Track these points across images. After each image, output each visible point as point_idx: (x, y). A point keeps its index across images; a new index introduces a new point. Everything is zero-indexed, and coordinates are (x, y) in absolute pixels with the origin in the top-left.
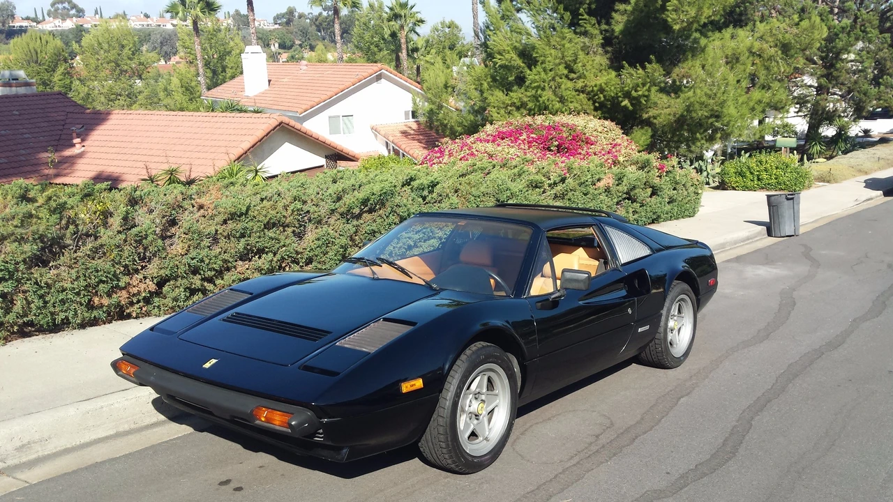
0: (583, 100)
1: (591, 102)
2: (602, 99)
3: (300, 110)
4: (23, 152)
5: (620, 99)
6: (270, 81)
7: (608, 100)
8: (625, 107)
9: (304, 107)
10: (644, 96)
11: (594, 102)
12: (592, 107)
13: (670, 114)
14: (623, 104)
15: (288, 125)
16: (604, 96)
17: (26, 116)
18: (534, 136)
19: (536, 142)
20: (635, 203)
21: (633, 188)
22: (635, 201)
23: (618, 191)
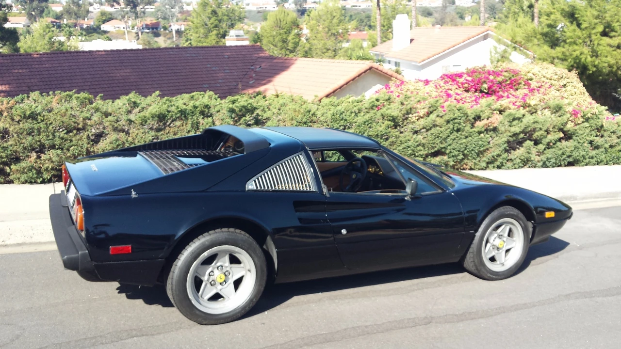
3: (419, 61)
4: (220, 81)
6: (412, 40)
9: (422, 58)
15: (377, 69)
17: (232, 59)
18: (470, 79)
19: (469, 84)
20: (541, 145)
21: (534, 130)
22: (541, 143)
23: (510, 131)
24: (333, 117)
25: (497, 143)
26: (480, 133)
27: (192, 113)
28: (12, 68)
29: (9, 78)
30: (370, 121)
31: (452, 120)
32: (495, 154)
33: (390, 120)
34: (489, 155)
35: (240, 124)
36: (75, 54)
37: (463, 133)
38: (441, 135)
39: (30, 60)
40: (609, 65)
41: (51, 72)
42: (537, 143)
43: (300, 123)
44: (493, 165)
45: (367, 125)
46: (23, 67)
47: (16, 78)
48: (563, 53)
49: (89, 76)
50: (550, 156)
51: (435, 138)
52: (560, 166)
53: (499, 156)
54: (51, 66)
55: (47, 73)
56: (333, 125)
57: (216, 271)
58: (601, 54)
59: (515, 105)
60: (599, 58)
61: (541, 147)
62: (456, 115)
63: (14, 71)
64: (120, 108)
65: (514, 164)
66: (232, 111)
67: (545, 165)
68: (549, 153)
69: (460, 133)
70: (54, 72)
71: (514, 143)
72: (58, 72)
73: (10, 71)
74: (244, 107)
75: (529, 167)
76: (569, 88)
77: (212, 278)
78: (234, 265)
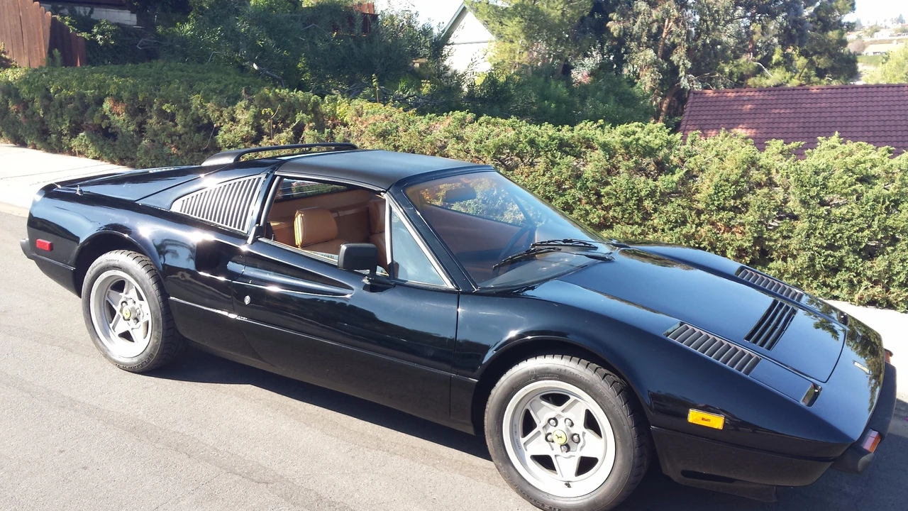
28: (774, 106)
29: (761, 121)
36: (875, 89)
39: (804, 96)
41: (823, 114)
46: (789, 106)
47: (771, 120)
49: (876, 123)
54: (828, 105)
55: (818, 115)
63: (774, 111)
70: (828, 114)
72: (834, 114)
73: (768, 111)
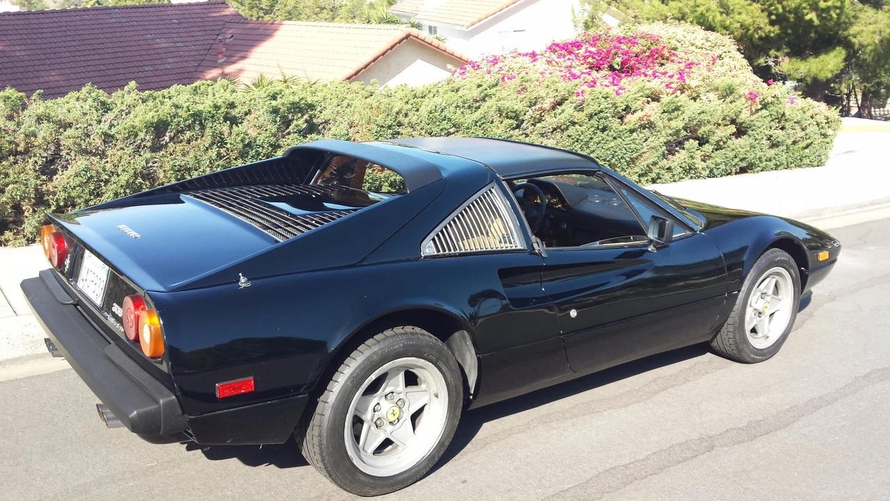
0: (755, 11)
1: (766, 14)
2: (781, 10)
3: (467, 24)
4: (170, 60)
5: (805, 11)
7: (790, 12)
8: (811, 20)
9: (472, 20)
10: (837, 8)
11: (770, 14)
12: (767, 21)
13: (874, 32)
14: (807, 17)
15: (417, 37)
16: (784, 8)
17: (184, 25)
18: (593, 49)
19: (593, 58)
20: (707, 144)
21: (700, 124)
22: (707, 142)
23: (670, 128)
24: (431, 115)
25: (653, 145)
26: (632, 131)
27: (212, 117)
30: (483, 121)
31: (596, 114)
32: (650, 161)
33: (511, 118)
34: (643, 163)
35: (289, 134)
37: (610, 134)
38: (581, 138)
40: (741, 26)
42: (702, 141)
43: (382, 126)
44: (646, 178)
45: (480, 127)
48: (680, 9)
50: (719, 161)
51: (573, 143)
52: (730, 174)
53: (655, 164)
56: (431, 129)
57: (383, 402)
58: (733, 10)
59: (671, 88)
60: (732, 16)
61: (708, 148)
62: (602, 106)
64: (85, 114)
65: (674, 176)
66: (275, 111)
67: (712, 175)
68: (718, 157)
69: (606, 132)
71: (674, 146)
74: (293, 104)
75: (691, 178)
76: (726, 60)
77: (377, 415)
78: (411, 389)
